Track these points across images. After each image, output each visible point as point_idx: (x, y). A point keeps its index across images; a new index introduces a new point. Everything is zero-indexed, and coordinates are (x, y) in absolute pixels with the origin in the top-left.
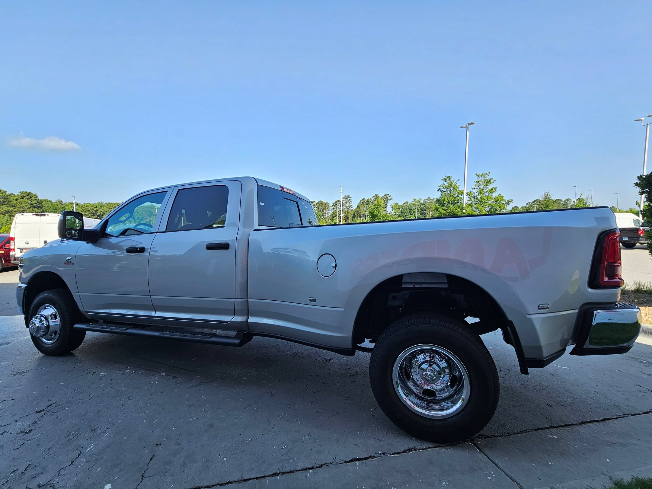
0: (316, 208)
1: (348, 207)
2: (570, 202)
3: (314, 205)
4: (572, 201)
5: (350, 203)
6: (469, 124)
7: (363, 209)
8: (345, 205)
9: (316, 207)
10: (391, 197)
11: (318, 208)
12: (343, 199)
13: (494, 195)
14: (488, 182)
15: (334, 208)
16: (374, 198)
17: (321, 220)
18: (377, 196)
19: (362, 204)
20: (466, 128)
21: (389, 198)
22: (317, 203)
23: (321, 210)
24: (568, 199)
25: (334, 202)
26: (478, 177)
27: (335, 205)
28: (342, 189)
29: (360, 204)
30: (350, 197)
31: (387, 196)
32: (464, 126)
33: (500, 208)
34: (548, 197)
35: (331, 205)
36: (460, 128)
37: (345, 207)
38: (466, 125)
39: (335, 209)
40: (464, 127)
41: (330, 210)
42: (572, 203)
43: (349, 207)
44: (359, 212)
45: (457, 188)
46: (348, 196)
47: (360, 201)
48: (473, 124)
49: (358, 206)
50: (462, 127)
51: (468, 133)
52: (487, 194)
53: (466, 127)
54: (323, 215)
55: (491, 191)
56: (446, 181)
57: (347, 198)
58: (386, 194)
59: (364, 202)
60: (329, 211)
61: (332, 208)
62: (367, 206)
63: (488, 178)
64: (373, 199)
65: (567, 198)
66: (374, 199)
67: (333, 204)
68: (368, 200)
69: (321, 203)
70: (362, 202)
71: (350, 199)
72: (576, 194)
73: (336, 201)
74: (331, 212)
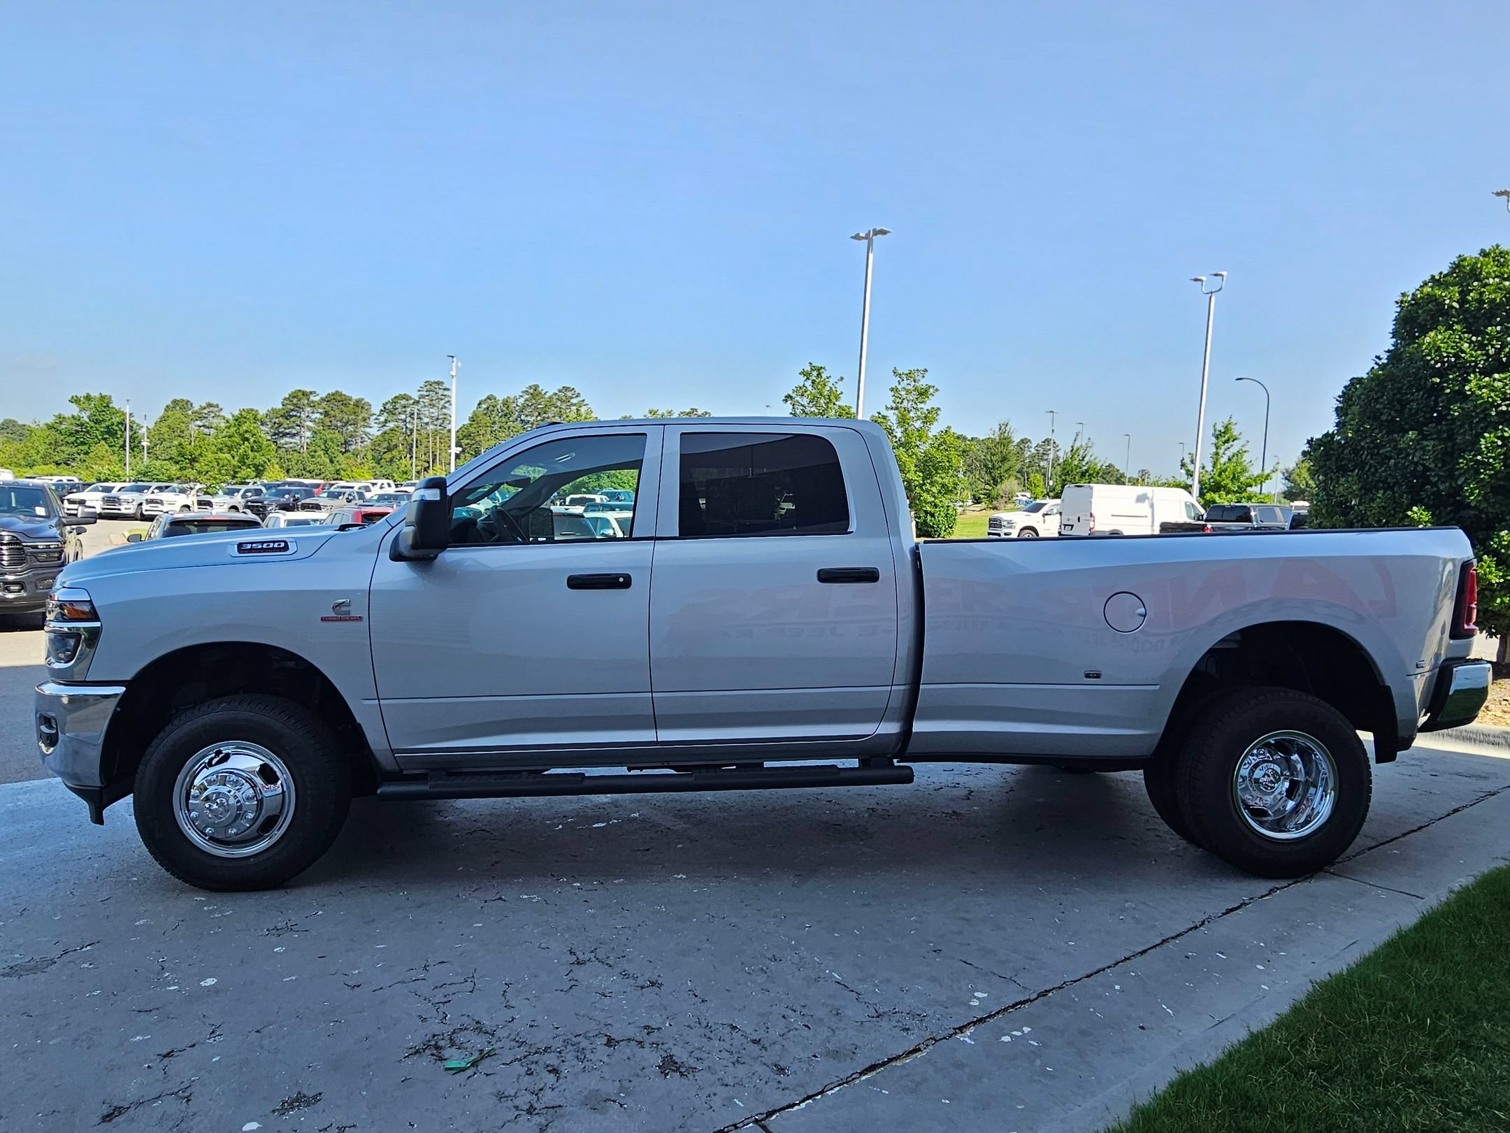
0: (318, 416)
1: (438, 419)
2: (1029, 447)
3: (312, 405)
4: (1033, 446)
5: (445, 407)
6: (876, 233)
7: (489, 432)
8: (427, 412)
9: (320, 411)
10: (579, 399)
11: (326, 414)
12: (421, 393)
13: (935, 429)
14: (923, 393)
15: (386, 421)
16: (527, 397)
17: (341, 458)
18: (534, 392)
19: (485, 414)
20: (866, 241)
21: (574, 401)
22: (323, 400)
23: (339, 424)
24: (1026, 439)
25: (389, 398)
26: (898, 379)
27: (391, 409)
28: (454, 364)
29: (478, 414)
30: (445, 386)
31: (569, 394)
32: (862, 235)
33: (948, 461)
34: (1006, 435)
35: (376, 409)
36: (852, 237)
37: (426, 420)
38: (868, 235)
39: (391, 425)
40: (862, 238)
41: (373, 424)
42: (1033, 451)
43: (440, 421)
44: (477, 439)
45: (837, 398)
46: (438, 383)
47: (479, 404)
48: (883, 232)
49: (472, 419)
50: (857, 237)
51: (871, 256)
52: (918, 424)
53: (866, 238)
54: (346, 443)
55: (928, 418)
56: (808, 378)
57: (435, 390)
58: (566, 389)
59: (491, 408)
60: (367, 430)
61: (382, 419)
62: (504, 419)
63: (923, 383)
64: (521, 401)
65: (1022, 438)
66: (526, 400)
67: (384, 405)
68: (506, 403)
69: (336, 399)
70: (484, 406)
71: (446, 393)
72: (1053, 431)
73: (396, 397)
74: (375, 431)
